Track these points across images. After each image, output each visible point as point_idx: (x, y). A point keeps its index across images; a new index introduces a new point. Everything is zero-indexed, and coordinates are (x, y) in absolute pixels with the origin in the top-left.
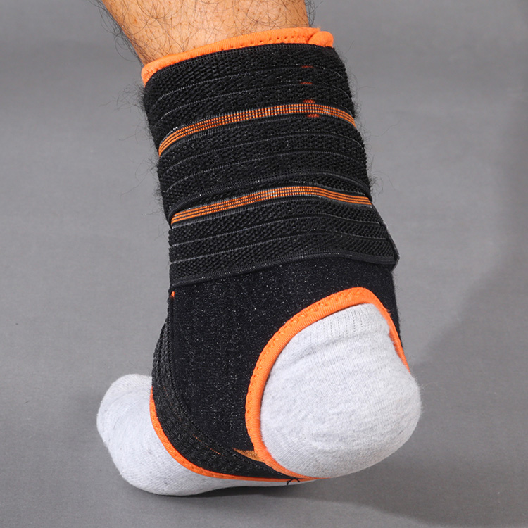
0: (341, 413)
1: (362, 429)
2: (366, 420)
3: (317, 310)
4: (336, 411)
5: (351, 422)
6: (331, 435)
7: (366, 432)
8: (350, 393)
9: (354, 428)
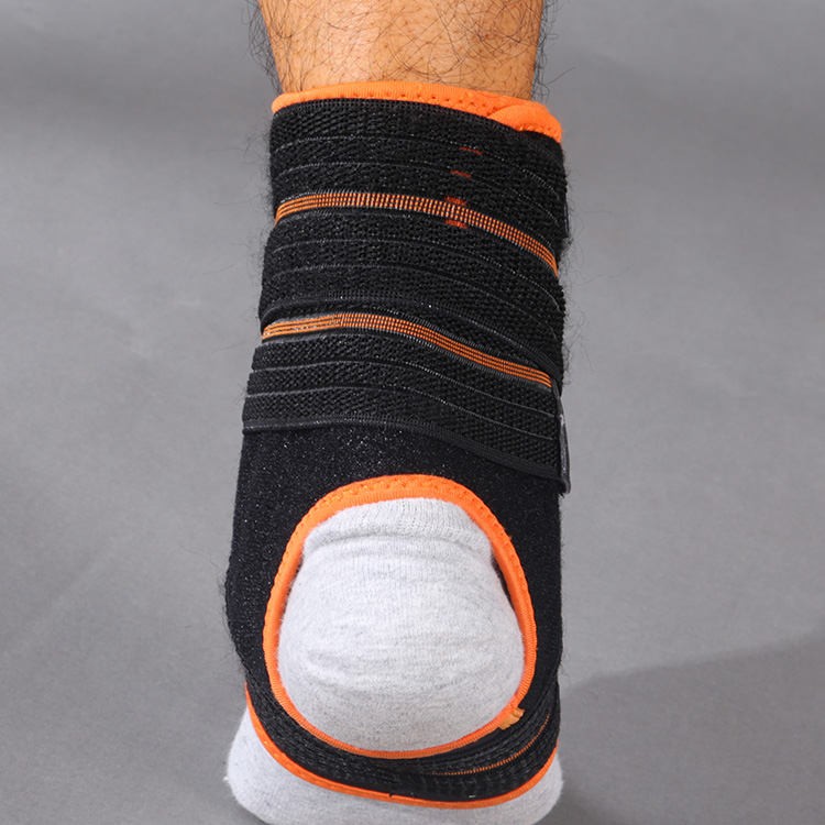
0: (346, 626)
1: (372, 658)
2: (380, 647)
3: (356, 494)
4: (341, 623)
5: (357, 644)
6: (329, 658)
7: (378, 665)
8: (365, 601)
9: (360, 654)
